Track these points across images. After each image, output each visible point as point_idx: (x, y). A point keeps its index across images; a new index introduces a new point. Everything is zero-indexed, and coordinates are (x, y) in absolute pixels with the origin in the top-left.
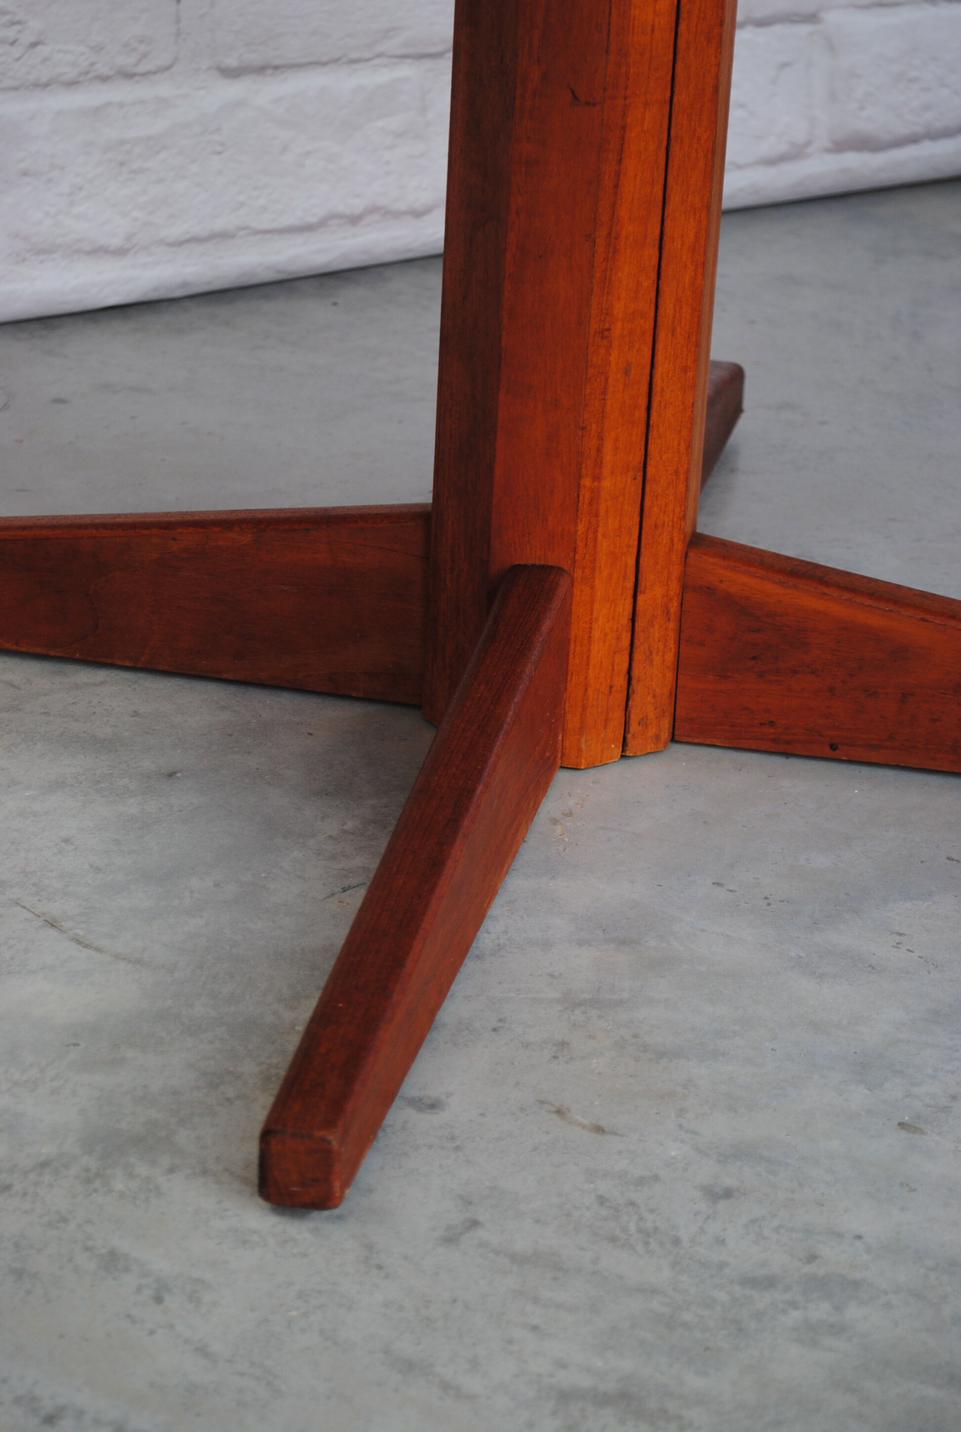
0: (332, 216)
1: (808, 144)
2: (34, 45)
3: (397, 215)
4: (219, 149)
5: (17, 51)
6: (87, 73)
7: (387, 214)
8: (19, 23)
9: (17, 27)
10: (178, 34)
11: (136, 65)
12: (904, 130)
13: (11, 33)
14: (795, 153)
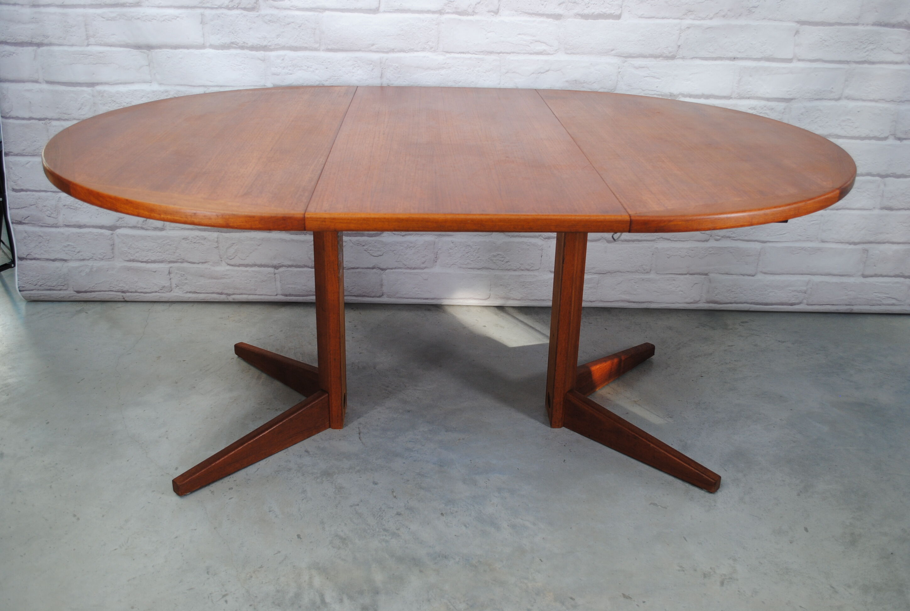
1: (700, 300)
2: (507, 262)
4: (546, 286)
5: (503, 263)
6: (519, 269)
8: (504, 257)
9: (504, 258)
10: (541, 263)
11: (530, 268)
13: (502, 259)
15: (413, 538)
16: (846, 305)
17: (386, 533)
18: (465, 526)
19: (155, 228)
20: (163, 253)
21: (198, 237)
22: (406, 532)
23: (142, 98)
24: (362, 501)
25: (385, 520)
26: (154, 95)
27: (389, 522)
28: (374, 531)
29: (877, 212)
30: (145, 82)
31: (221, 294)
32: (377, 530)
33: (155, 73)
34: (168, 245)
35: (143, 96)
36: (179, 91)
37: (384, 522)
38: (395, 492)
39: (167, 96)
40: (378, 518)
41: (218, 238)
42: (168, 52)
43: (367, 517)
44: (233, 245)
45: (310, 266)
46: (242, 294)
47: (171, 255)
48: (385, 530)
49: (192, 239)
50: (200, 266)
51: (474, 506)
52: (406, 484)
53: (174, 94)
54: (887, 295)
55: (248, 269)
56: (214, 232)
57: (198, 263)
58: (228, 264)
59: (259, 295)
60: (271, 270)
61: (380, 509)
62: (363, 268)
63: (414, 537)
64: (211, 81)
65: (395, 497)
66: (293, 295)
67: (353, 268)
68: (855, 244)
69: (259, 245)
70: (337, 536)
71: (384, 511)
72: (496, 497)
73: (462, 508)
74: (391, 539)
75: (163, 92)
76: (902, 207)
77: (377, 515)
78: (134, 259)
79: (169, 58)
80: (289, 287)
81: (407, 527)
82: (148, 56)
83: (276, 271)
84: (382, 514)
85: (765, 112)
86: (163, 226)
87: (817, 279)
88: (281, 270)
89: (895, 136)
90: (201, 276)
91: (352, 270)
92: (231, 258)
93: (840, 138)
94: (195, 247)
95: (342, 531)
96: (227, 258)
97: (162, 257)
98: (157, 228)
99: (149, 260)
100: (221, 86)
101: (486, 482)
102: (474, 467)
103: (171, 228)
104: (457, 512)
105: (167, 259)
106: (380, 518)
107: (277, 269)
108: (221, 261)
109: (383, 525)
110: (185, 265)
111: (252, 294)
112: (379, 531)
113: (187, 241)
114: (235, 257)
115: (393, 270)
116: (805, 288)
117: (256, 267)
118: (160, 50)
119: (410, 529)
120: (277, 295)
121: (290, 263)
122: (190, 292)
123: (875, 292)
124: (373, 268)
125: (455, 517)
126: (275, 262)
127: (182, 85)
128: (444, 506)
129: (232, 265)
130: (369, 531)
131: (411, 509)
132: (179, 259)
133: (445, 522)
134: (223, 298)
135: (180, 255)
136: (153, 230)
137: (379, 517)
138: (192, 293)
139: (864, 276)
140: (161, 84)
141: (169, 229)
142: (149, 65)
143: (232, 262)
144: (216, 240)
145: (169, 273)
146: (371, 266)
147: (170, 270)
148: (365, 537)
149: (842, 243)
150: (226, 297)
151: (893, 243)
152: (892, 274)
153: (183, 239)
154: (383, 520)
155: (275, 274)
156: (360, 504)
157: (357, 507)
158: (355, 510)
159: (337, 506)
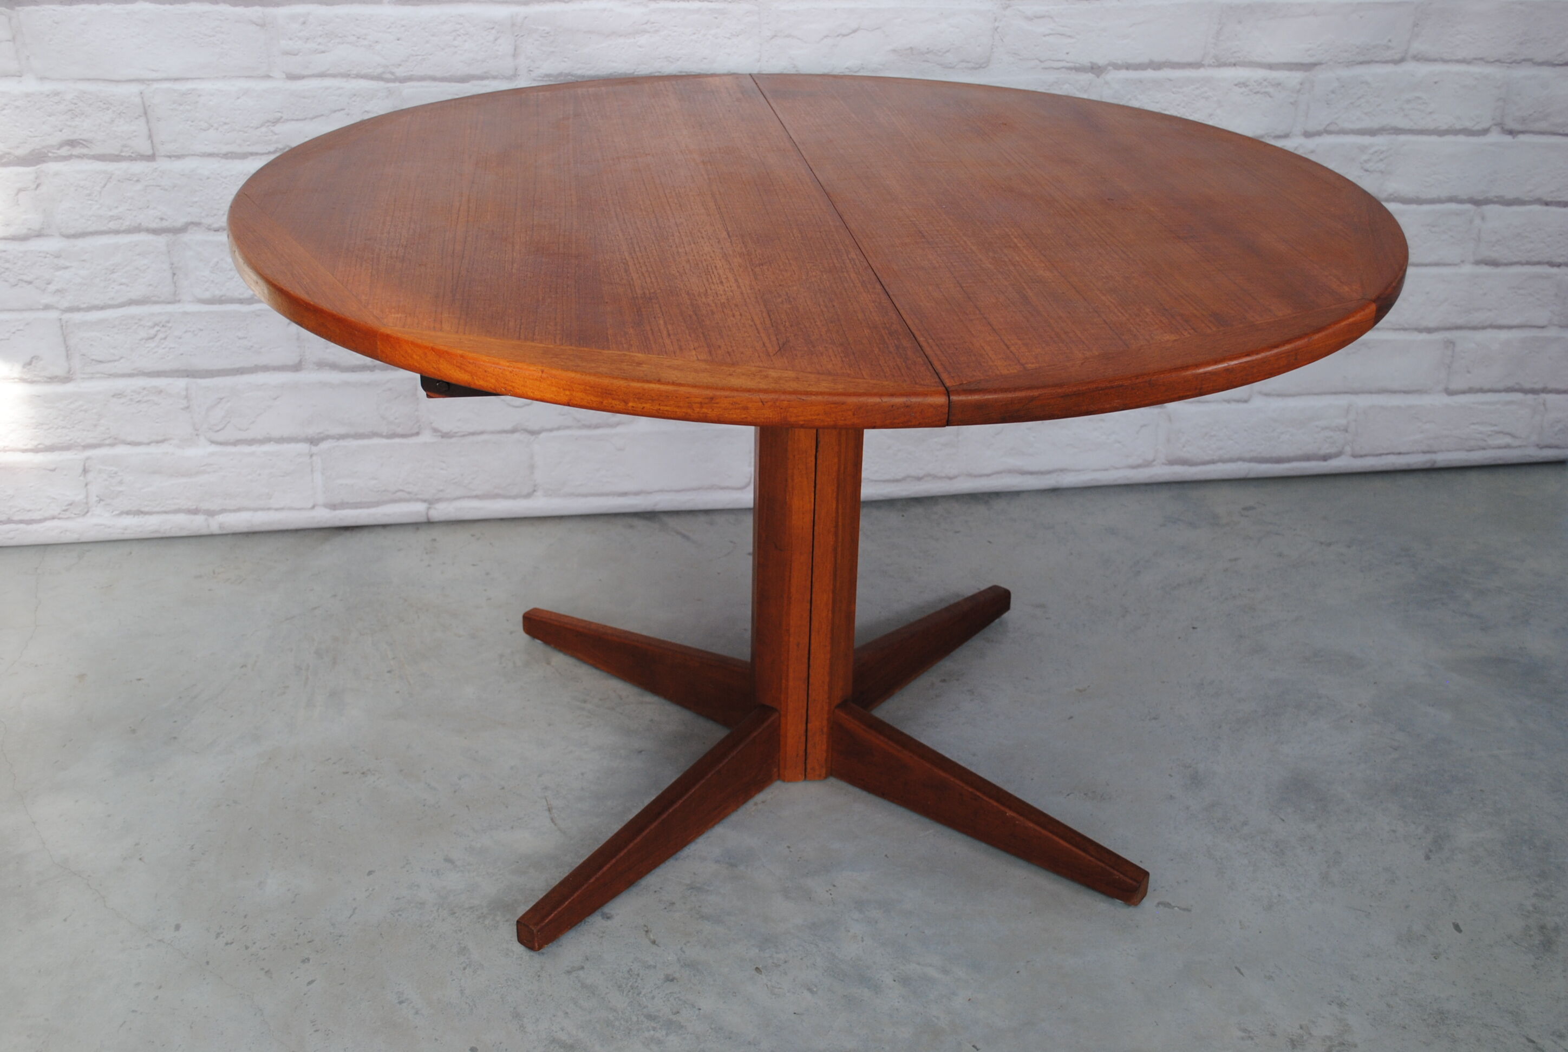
0: (908, 477)
1: (1154, 460)
3: (941, 478)
7: (935, 477)
12: (1207, 458)
14: (1148, 464)
15: (712, 1029)
16: (1424, 452)
17: (653, 1024)
18: (810, 990)
19: (50, 378)
20: (69, 428)
21: (144, 389)
22: (695, 1018)
23: (4, 109)
24: (588, 959)
25: (644, 995)
26: (29, 102)
27: (653, 998)
28: (627, 1022)
29: (1467, 269)
30: (6, 76)
31: (196, 511)
32: (635, 1019)
33: (28, 57)
34: (81, 411)
35: (6, 105)
36: (85, 93)
37: (644, 999)
38: (651, 931)
39: (59, 102)
40: (630, 993)
41: (187, 389)
42: (54, 10)
43: (606, 994)
44: (219, 402)
45: (384, 434)
47: (88, 431)
48: (650, 1017)
49: (132, 395)
50: (153, 449)
51: (817, 946)
52: (670, 911)
53: (73, 99)
54: (1493, 428)
55: (254, 448)
56: (178, 377)
57: (149, 444)
58: (213, 442)
60: (303, 447)
61: (629, 972)
62: (492, 433)
63: (713, 1026)
64: (153, 70)
65: (654, 942)
67: (473, 434)
68: (1429, 330)
69: (275, 399)
70: (554, 1041)
71: (638, 975)
72: (857, 920)
73: (795, 951)
74: (667, 1035)
75: (48, 96)
76: (1515, 260)
77: (627, 984)
78: (7, 447)
79: (57, 23)
80: (342, 484)
81: (693, 1006)
82: (10, 19)
83: (315, 449)
84: (636, 982)
85: (1267, 90)
86: (69, 371)
87: (1362, 401)
88: (324, 445)
89: (1502, 128)
91: (471, 439)
92: (218, 428)
93: (1400, 134)
94: (141, 411)
95: (563, 1030)
96: (210, 429)
97: (68, 438)
98: (56, 377)
99: (40, 446)
100: (176, 80)
101: (830, 890)
102: (799, 861)
103: (85, 376)
104: (786, 962)
105: (79, 440)
106: (633, 993)
107: (317, 445)
108: (197, 435)
109: (644, 1007)
110: (121, 450)
112: (638, 1021)
113: (122, 400)
114: (225, 427)
115: (555, 433)
116: (1343, 422)
117: (272, 443)
118: (36, 8)
119: (700, 1009)
120: (315, 508)
121: (342, 430)
122: (128, 513)
123: (1473, 424)
124: (514, 431)
125: (786, 973)
126: (311, 431)
127: (89, 80)
128: (757, 951)
129: (221, 444)
130: (617, 1023)
131: (692, 966)
132: (105, 439)
133: (767, 985)
135: (108, 429)
136: (46, 382)
137: (632, 991)
139: (1450, 392)
140: (42, 79)
141: (84, 378)
142: (14, 39)
143: (220, 437)
144: (184, 393)
145: (85, 471)
146: (509, 427)
147: (86, 465)
148: (612, 1037)
149: (1405, 329)
150: (208, 517)
151: (1500, 327)
152: (1501, 386)
153: (113, 396)
154: (641, 995)
155: (311, 456)
156: (585, 967)
157: (581, 973)
158: (579, 981)
159: (539, 976)
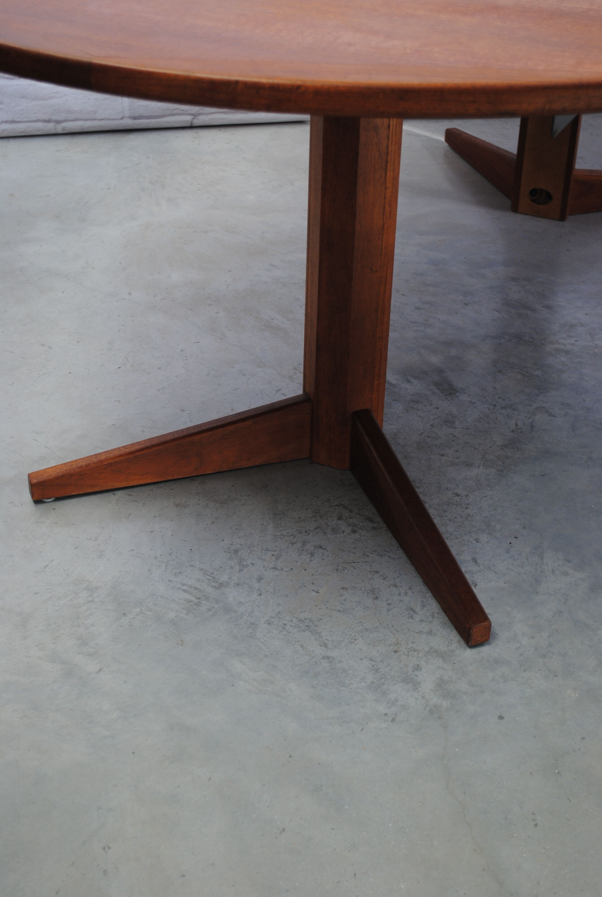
31: (49, 121)
46: (76, 120)
59: (99, 120)
66: (144, 116)
80: (140, 106)
90: (23, 97)
111: (90, 120)
120: (122, 118)
122: (6, 122)
134: (50, 127)
138: (8, 123)
150: (55, 126)
